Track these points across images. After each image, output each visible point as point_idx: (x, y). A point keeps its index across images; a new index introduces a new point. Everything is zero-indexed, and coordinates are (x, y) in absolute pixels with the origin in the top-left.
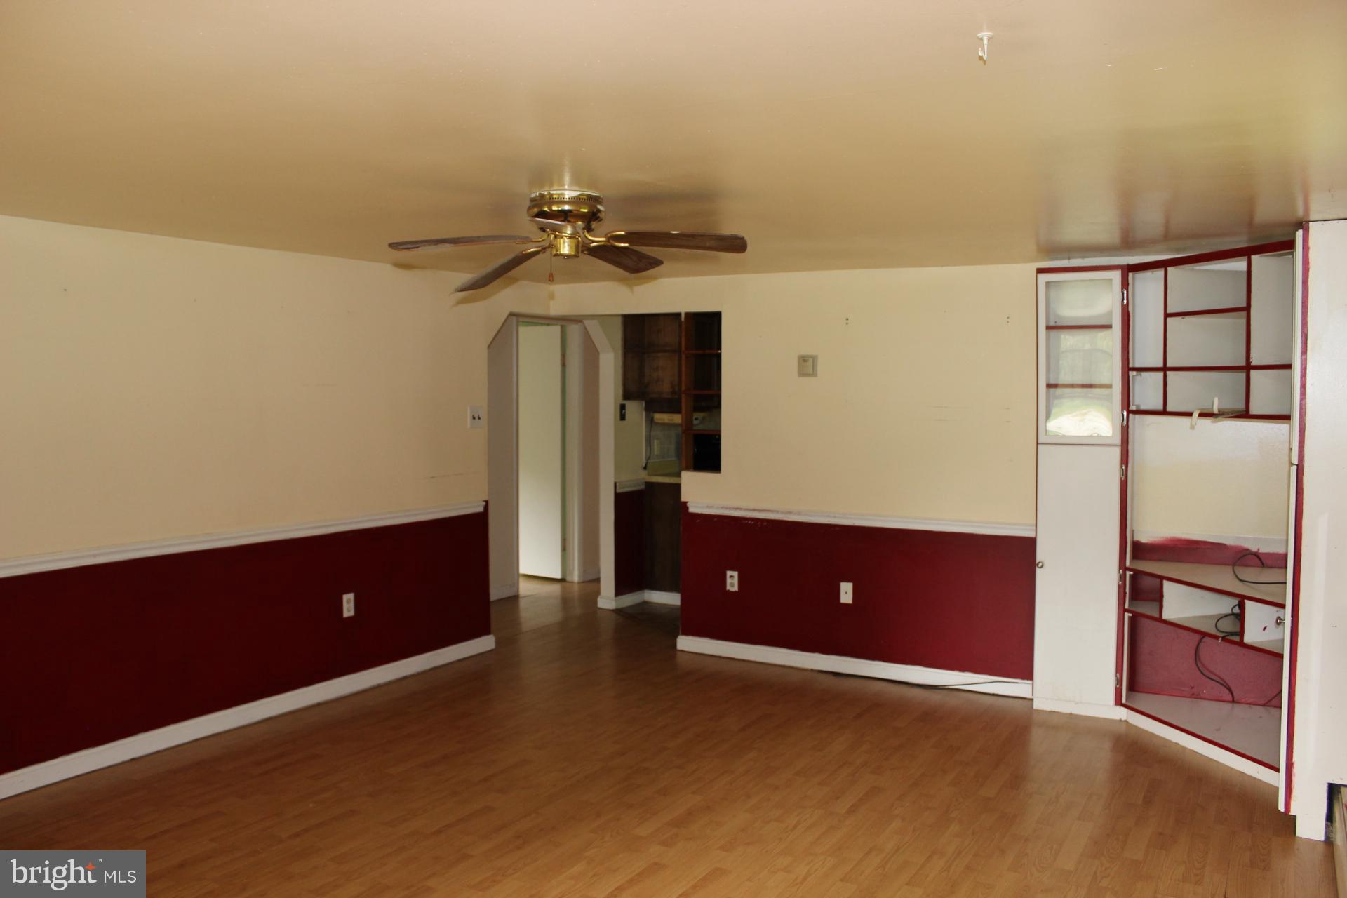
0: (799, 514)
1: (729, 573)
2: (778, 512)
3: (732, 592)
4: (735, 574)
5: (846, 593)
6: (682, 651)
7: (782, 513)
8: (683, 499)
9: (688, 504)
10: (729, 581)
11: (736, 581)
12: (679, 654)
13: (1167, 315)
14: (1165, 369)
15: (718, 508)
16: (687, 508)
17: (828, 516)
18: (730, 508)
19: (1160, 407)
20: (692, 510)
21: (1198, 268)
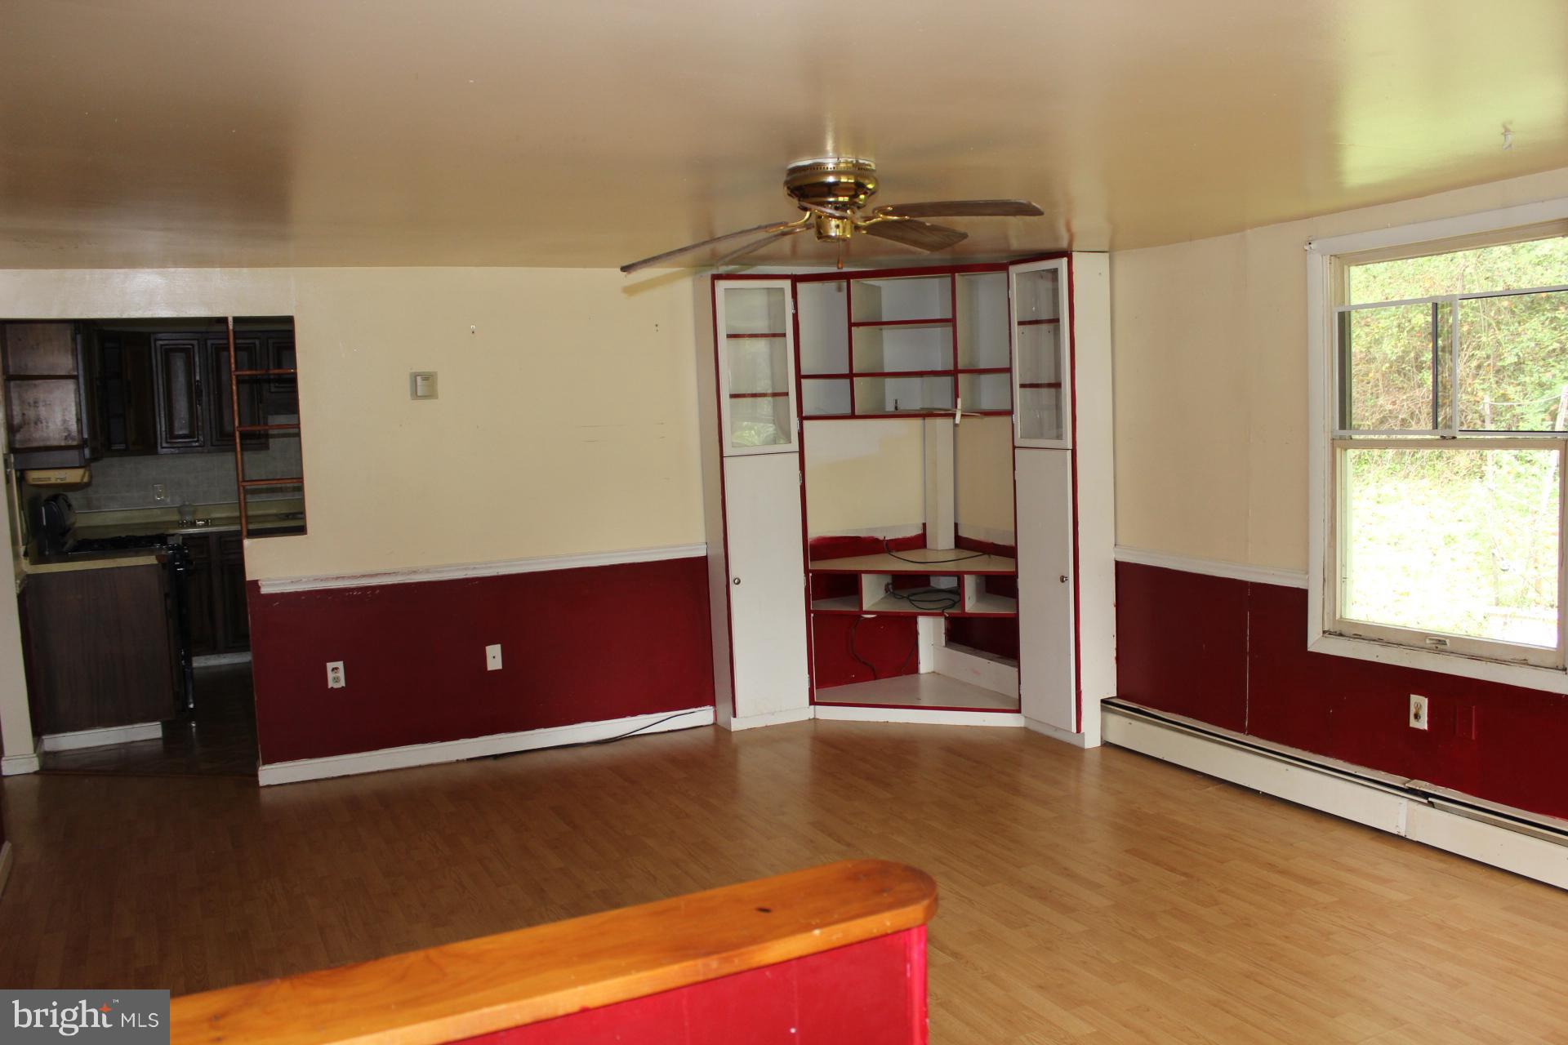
0: (427, 571)
1: (330, 666)
2: (395, 573)
3: (337, 689)
4: (340, 665)
5: (494, 658)
6: (269, 786)
7: (403, 574)
8: (249, 577)
9: (260, 583)
10: (330, 675)
11: (341, 674)
12: (263, 792)
13: (851, 325)
14: (851, 376)
15: (308, 582)
16: (259, 588)
17: (465, 569)
18: (327, 579)
19: (848, 411)
20: (265, 590)
21: (865, 282)
